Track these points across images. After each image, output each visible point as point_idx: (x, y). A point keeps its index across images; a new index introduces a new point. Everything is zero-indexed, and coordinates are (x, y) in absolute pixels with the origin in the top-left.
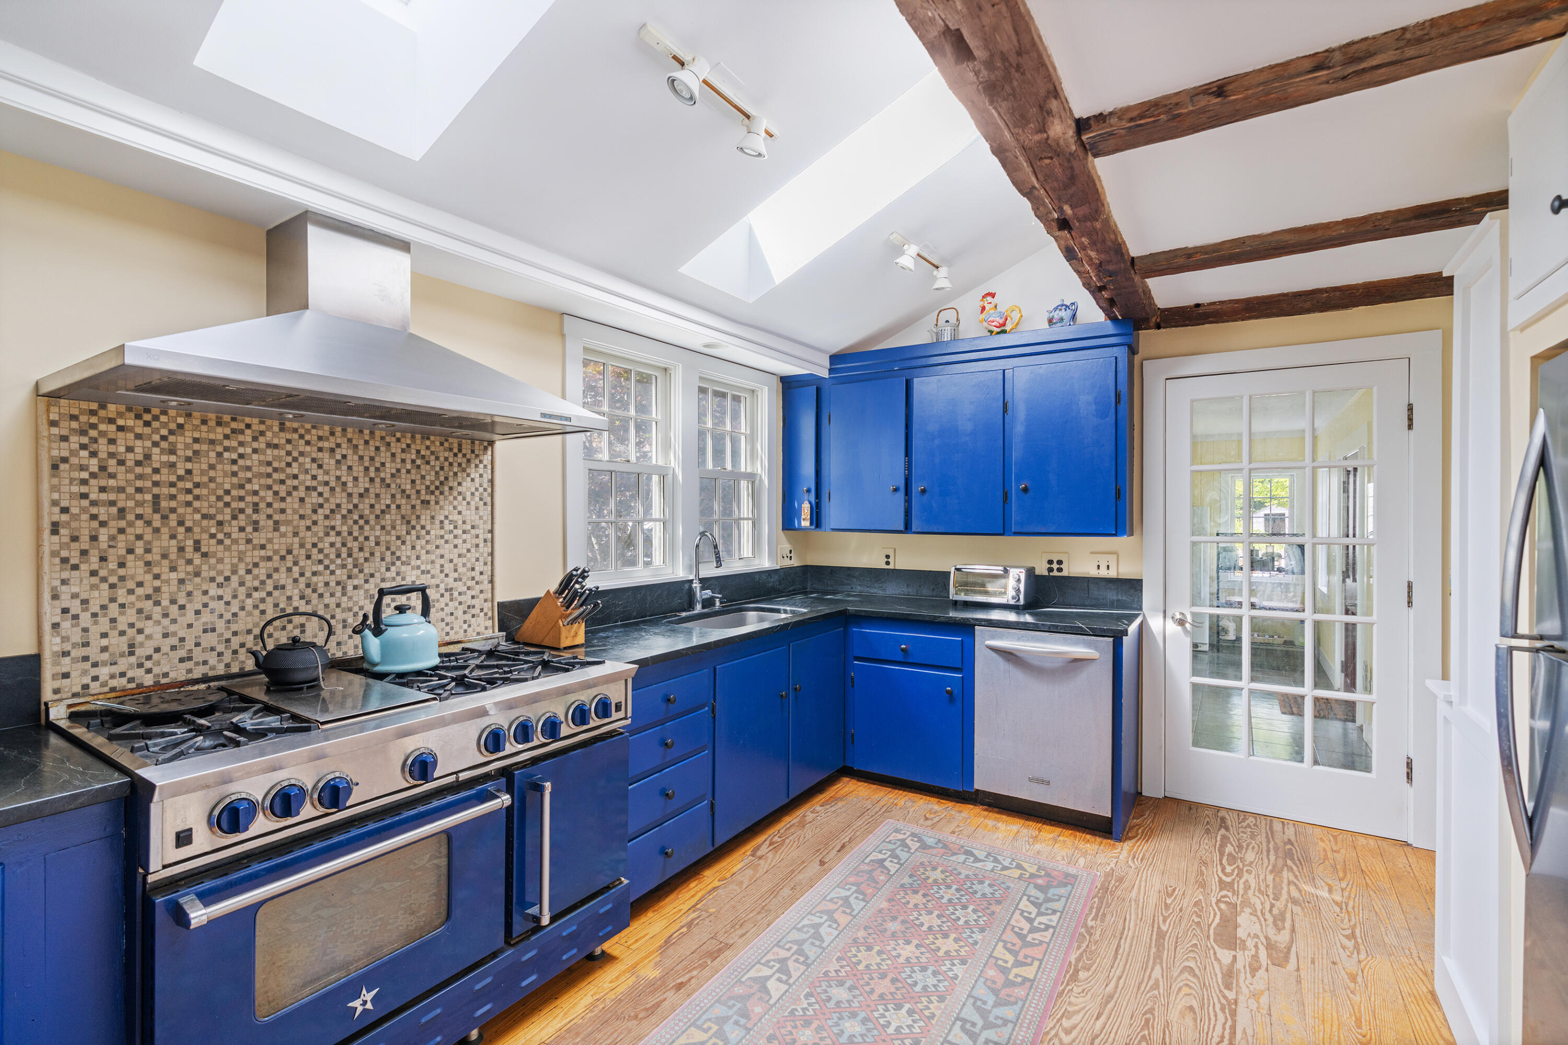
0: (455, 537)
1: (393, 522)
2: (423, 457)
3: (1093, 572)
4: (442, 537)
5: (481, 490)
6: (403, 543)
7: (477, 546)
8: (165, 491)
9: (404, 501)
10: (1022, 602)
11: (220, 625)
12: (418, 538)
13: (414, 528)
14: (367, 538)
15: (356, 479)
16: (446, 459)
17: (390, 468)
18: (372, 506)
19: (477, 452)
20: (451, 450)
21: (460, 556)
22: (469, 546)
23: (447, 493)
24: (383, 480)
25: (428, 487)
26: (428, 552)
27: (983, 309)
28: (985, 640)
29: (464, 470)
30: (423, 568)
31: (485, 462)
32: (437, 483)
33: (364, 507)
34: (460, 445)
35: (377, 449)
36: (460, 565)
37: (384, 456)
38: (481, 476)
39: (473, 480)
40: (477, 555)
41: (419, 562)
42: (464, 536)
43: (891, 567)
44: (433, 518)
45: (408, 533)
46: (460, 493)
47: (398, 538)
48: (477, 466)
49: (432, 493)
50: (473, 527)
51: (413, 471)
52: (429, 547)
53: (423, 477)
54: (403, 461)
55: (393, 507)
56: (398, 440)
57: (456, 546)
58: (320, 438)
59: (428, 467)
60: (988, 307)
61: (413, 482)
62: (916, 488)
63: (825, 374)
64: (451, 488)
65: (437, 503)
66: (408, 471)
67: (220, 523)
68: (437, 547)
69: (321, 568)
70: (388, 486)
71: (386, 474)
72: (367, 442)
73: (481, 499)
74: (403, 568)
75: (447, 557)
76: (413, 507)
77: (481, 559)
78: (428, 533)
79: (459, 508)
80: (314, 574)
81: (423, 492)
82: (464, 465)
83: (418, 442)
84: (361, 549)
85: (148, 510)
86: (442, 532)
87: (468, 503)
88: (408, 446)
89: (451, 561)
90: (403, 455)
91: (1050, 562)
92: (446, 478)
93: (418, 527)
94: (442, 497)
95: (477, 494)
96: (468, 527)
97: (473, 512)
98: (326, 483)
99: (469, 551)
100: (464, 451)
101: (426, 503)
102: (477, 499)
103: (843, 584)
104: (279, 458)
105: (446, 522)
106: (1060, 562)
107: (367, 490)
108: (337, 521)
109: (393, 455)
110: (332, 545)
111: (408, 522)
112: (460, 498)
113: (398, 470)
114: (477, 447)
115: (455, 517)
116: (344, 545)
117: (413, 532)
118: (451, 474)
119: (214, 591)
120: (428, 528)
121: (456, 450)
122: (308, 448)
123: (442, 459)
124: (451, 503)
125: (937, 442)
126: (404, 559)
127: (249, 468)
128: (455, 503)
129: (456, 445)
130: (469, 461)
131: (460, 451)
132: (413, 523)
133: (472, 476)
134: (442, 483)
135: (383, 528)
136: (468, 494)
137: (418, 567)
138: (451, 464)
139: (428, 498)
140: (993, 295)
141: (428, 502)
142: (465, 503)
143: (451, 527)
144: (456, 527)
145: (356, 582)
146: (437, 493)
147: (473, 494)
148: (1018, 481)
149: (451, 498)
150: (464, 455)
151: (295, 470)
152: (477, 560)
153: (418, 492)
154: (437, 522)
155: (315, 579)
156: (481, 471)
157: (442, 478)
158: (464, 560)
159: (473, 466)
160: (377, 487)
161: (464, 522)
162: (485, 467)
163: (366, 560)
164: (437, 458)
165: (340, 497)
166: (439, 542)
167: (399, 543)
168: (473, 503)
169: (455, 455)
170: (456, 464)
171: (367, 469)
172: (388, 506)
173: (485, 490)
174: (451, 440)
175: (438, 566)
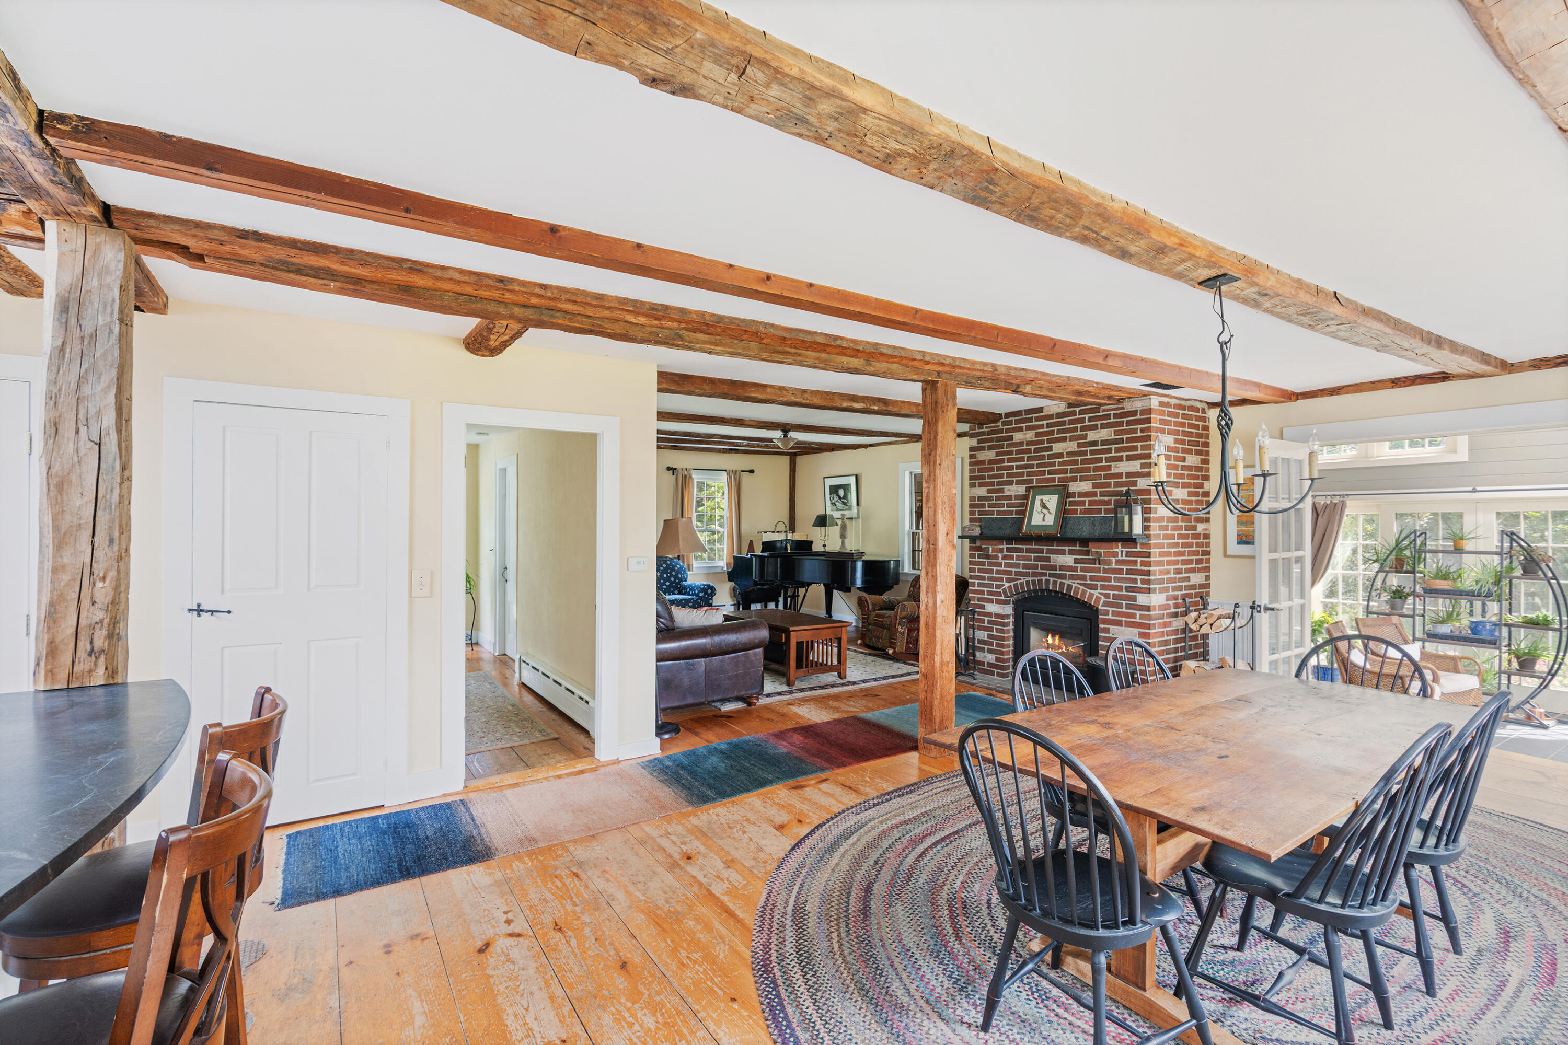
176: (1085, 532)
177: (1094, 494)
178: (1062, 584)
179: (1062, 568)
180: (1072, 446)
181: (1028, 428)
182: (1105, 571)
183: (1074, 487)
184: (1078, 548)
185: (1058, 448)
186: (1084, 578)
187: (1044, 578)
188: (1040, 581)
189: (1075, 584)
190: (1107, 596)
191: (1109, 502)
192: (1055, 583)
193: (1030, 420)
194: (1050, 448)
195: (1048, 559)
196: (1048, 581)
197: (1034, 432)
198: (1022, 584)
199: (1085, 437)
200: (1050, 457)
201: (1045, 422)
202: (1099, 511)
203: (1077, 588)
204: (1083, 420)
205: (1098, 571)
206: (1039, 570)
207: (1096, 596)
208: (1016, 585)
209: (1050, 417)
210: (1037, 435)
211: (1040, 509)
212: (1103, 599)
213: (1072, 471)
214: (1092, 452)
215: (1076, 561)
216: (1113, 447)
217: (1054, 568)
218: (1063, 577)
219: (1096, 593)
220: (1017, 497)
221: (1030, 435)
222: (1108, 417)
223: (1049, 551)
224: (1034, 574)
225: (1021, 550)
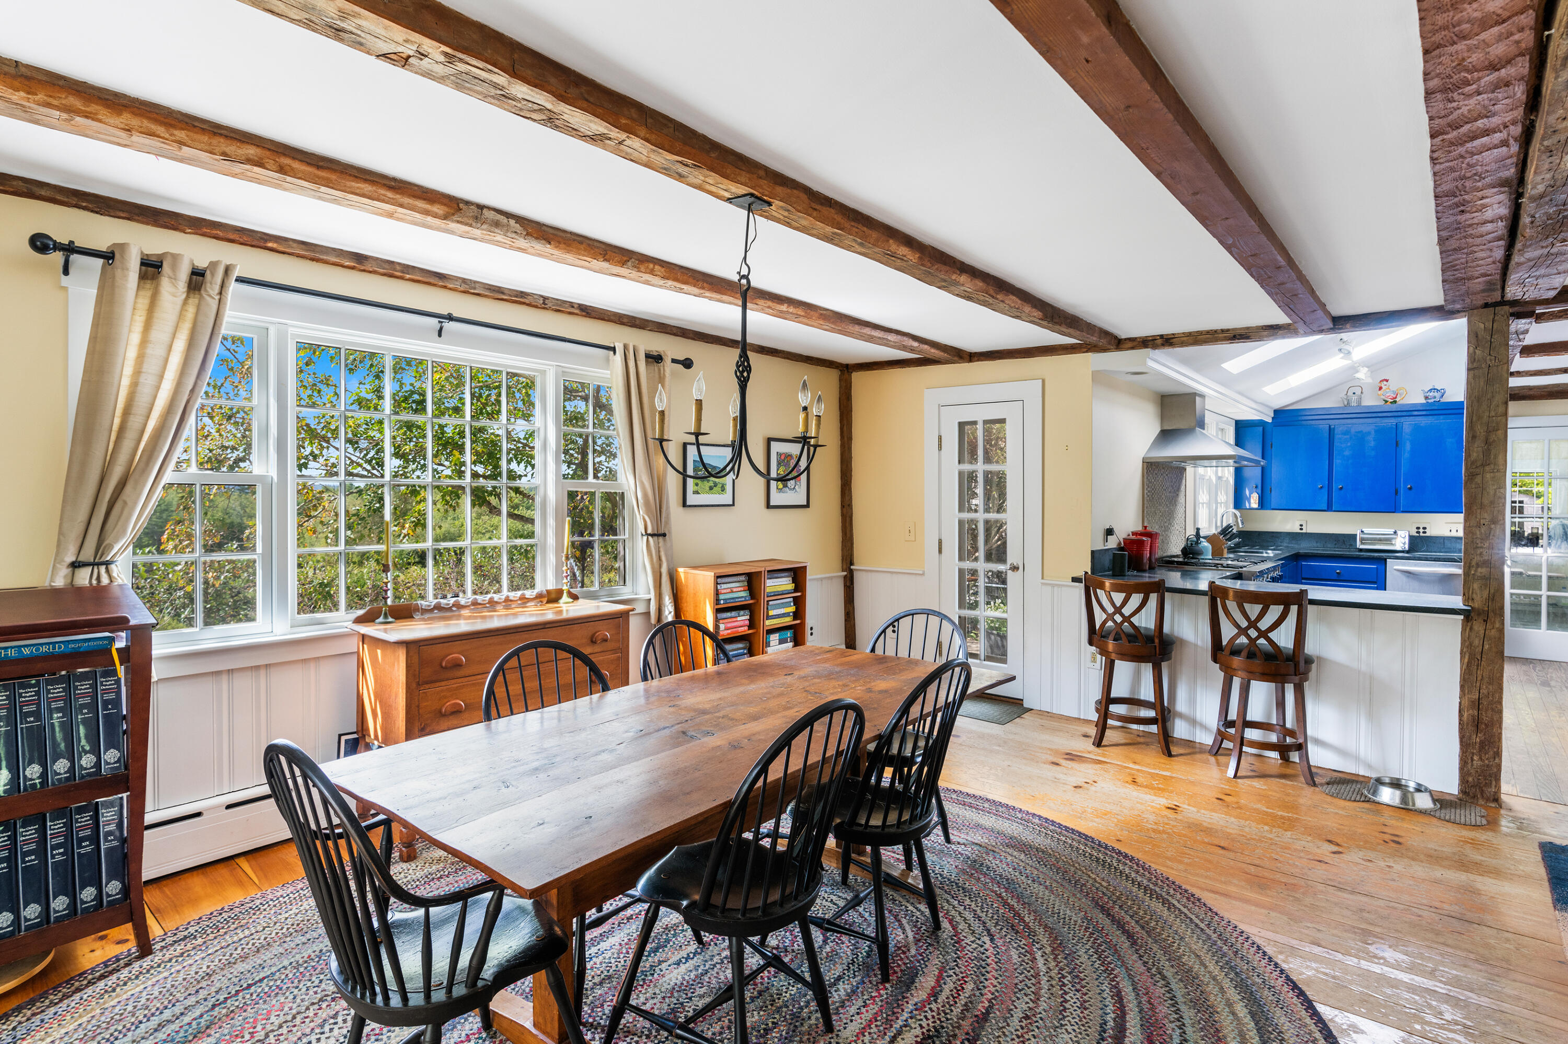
3: (1447, 534)
10: (1407, 548)
27: (1381, 388)
28: (1393, 566)
43: (1304, 531)
60: (1384, 388)
62: (1336, 486)
63: (1270, 420)
91: (1418, 528)
103: (1268, 541)
106: (1424, 528)
125: (1350, 461)
140: (1387, 381)
148: (1405, 483)
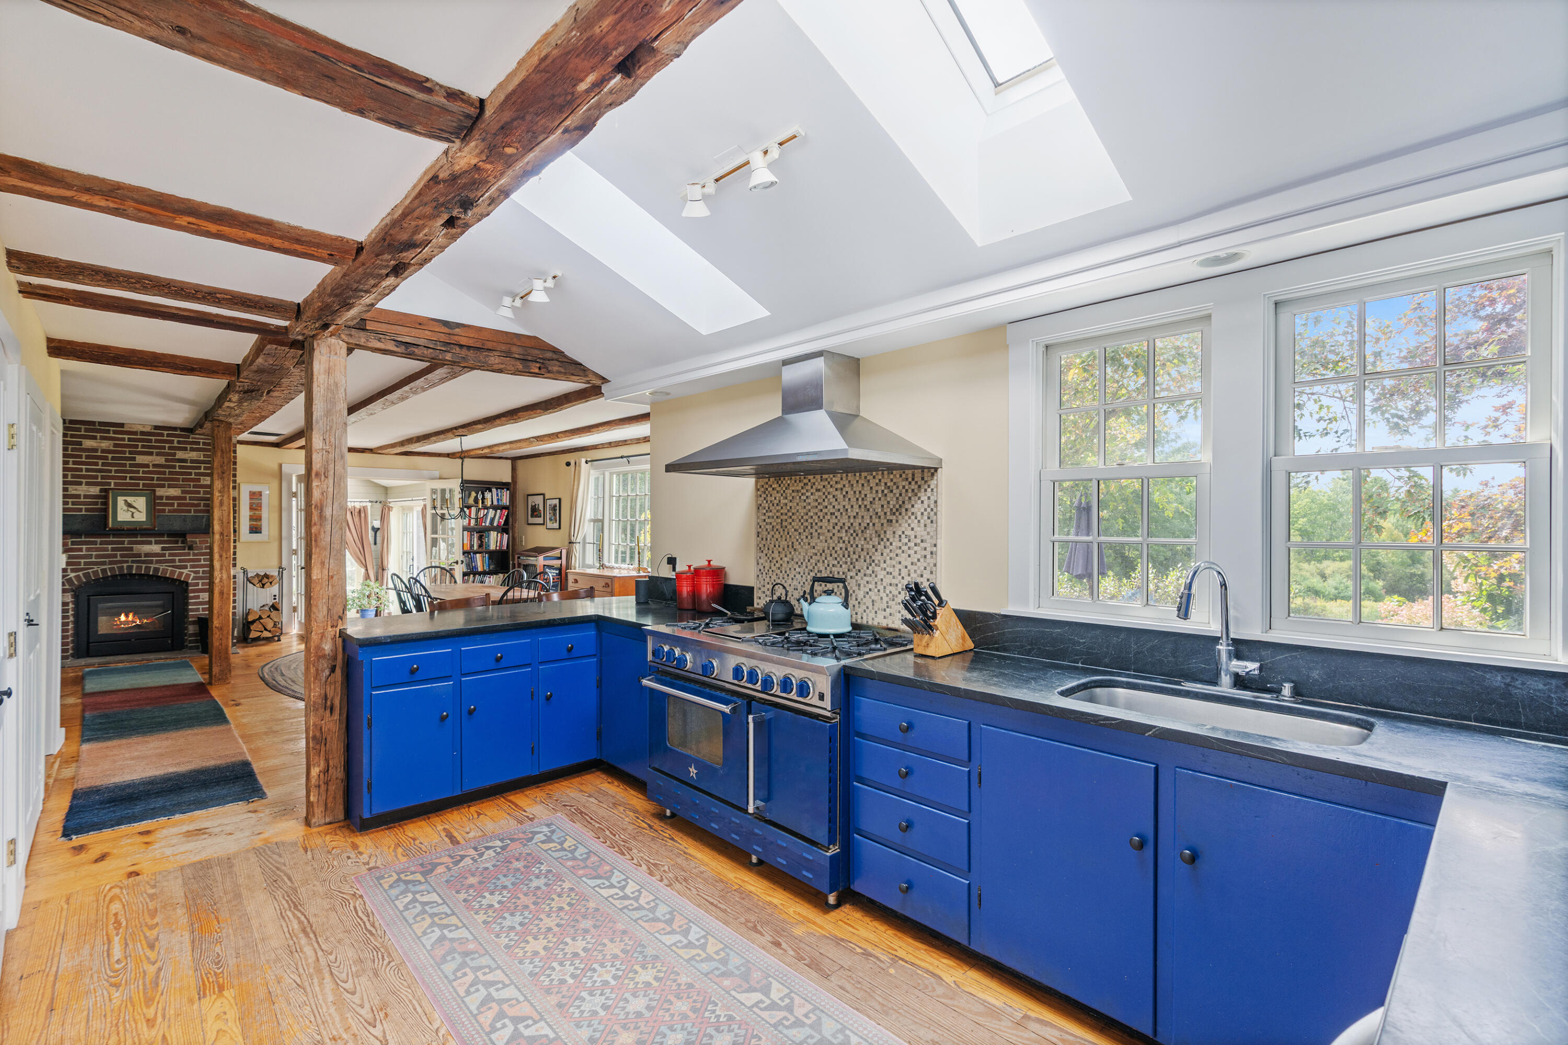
0: (909, 548)
1: (871, 535)
2: (889, 487)
4: (900, 548)
5: (929, 510)
6: (876, 550)
7: (925, 557)
8: (784, 517)
9: (877, 521)
11: (799, 588)
12: (885, 547)
13: (882, 540)
14: (857, 546)
15: (852, 507)
16: (904, 487)
17: (869, 498)
18: (860, 524)
19: (926, 479)
20: (907, 479)
21: (912, 564)
22: (919, 557)
23: (904, 514)
24: (866, 506)
25: (891, 510)
26: (891, 559)
29: (916, 495)
30: (888, 570)
31: (932, 487)
32: (897, 506)
33: (856, 525)
34: (913, 475)
35: (863, 485)
36: (912, 571)
37: (867, 489)
38: (929, 498)
39: (922, 502)
40: (925, 565)
41: (885, 565)
42: (916, 548)
44: (894, 533)
45: (879, 544)
46: (913, 514)
47: (874, 547)
48: (926, 490)
49: (894, 514)
50: (922, 541)
51: (883, 499)
52: (892, 555)
53: (888, 503)
54: (877, 492)
55: (871, 524)
56: (874, 477)
57: (909, 556)
58: (836, 483)
59: (892, 495)
61: (882, 506)
64: (907, 510)
65: (897, 521)
66: (880, 499)
67: (800, 534)
68: (897, 555)
69: (836, 562)
70: (868, 510)
71: (867, 503)
72: (857, 482)
73: (929, 518)
74: (876, 569)
75: (904, 563)
76: (882, 525)
77: (928, 568)
78: (891, 544)
79: (912, 526)
80: (833, 566)
81: (888, 514)
82: (916, 491)
83: (886, 476)
84: (854, 553)
85: (778, 527)
86: (900, 544)
87: (919, 521)
88: (880, 480)
89: (906, 567)
90: (877, 488)
92: (904, 502)
93: (885, 540)
94: (900, 517)
95: (926, 513)
96: (918, 541)
97: (923, 528)
98: (839, 510)
99: (919, 560)
100: (916, 479)
101: (890, 521)
102: (926, 518)
104: (820, 497)
105: (903, 536)
107: (857, 513)
108: (843, 535)
109: (871, 488)
110: (841, 548)
111: (879, 536)
112: (913, 517)
113: (874, 499)
114: (926, 474)
115: (909, 532)
116: (846, 549)
117: (882, 543)
118: (907, 498)
119: (798, 569)
120: (891, 540)
121: (910, 479)
122: (831, 490)
123: (901, 487)
124: (906, 521)
126: (876, 562)
127: (809, 504)
128: (910, 521)
129: (910, 476)
130: (919, 487)
131: (913, 479)
132: (882, 536)
133: (922, 499)
134: (900, 506)
135: (865, 539)
136: (919, 514)
137: (885, 569)
138: (907, 491)
139: (891, 518)
141: (891, 521)
142: (916, 521)
143: (906, 540)
144: (909, 541)
145: (852, 574)
146: (897, 514)
147: (922, 514)
149: (907, 517)
150: (916, 483)
151: (826, 504)
152: (925, 569)
153: (885, 513)
154: (897, 536)
155: (834, 569)
156: (929, 493)
157: (900, 503)
158: (915, 567)
159: (923, 490)
160: (862, 512)
161: (916, 537)
162: (932, 490)
163: (857, 560)
164: (898, 487)
165: (845, 519)
166: (899, 551)
167: (874, 550)
168: (922, 521)
169: (910, 483)
170: (910, 491)
171: (857, 499)
172: (868, 524)
173: (932, 510)
174: (907, 471)
175: (897, 570)
176: (177, 526)
177: (185, 498)
178: (148, 568)
179: (147, 555)
180: (161, 460)
181: (103, 438)
182: (194, 555)
183: (160, 492)
184: (166, 539)
185: (140, 459)
186: (174, 561)
187: (125, 565)
188: (121, 568)
189: (162, 567)
190: (195, 572)
191: (199, 505)
192: (139, 568)
193: (108, 432)
194: (134, 459)
195: (131, 549)
196: (130, 568)
197: (112, 442)
198: (96, 573)
199: (174, 455)
200: (131, 465)
201: (126, 437)
202: (190, 511)
203: (166, 570)
204: (172, 442)
205: (189, 554)
206: (119, 558)
207: (187, 573)
208: (87, 575)
209: (135, 433)
210: (115, 445)
211: (125, 508)
212: (193, 575)
213: (158, 479)
214: (180, 467)
215: (163, 549)
216: (203, 465)
217: (139, 555)
218: (151, 562)
219: (185, 571)
220: (86, 496)
221: (105, 444)
222: (198, 443)
223: (130, 543)
224: (111, 563)
225: (95, 543)
